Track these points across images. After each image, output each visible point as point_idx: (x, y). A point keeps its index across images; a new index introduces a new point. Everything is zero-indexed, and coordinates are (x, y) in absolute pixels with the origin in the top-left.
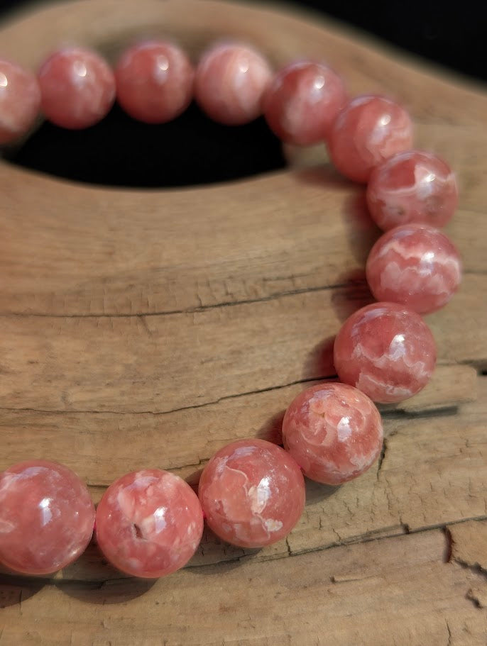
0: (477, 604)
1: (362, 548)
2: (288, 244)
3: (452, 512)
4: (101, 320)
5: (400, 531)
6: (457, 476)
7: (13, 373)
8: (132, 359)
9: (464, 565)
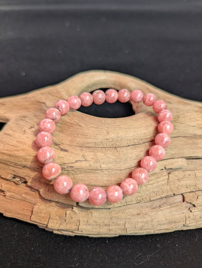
0: (191, 211)
1: (165, 199)
2: (146, 131)
3: (183, 191)
4: (107, 148)
5: (173, 195)
6: (183, 183)
7: (89, 161)
8: (114, 158)
9: (188, 203)
